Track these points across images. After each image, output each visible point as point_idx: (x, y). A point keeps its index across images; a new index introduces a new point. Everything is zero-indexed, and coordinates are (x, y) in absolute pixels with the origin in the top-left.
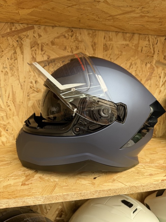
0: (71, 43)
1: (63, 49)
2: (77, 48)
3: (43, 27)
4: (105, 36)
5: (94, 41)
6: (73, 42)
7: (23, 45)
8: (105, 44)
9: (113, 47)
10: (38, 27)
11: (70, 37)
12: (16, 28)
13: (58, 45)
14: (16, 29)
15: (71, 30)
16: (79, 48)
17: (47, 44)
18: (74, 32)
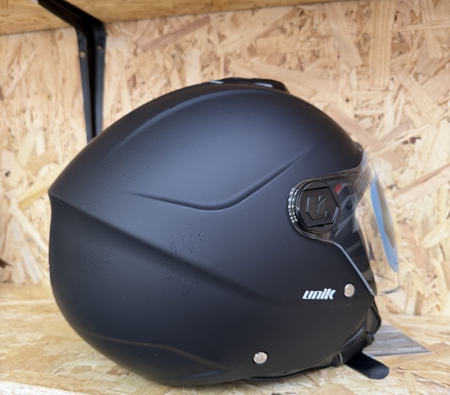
0: (299, 44)
1: (279, 62)
2: (315, 54)
3: (229, 15)
4: (398, 12)
5: (363, 32)
6: (303, 42)
7: (186, 65)
8: (397, 34)
9: (424, 38)
10: (217, 17)
11: (296, 30)
12: (172, 27)
13: (264, 55)
14: (172, 31)
15: (298, 11)
16: (321, 54)
17: (239, 56)
18: (307, 16)
